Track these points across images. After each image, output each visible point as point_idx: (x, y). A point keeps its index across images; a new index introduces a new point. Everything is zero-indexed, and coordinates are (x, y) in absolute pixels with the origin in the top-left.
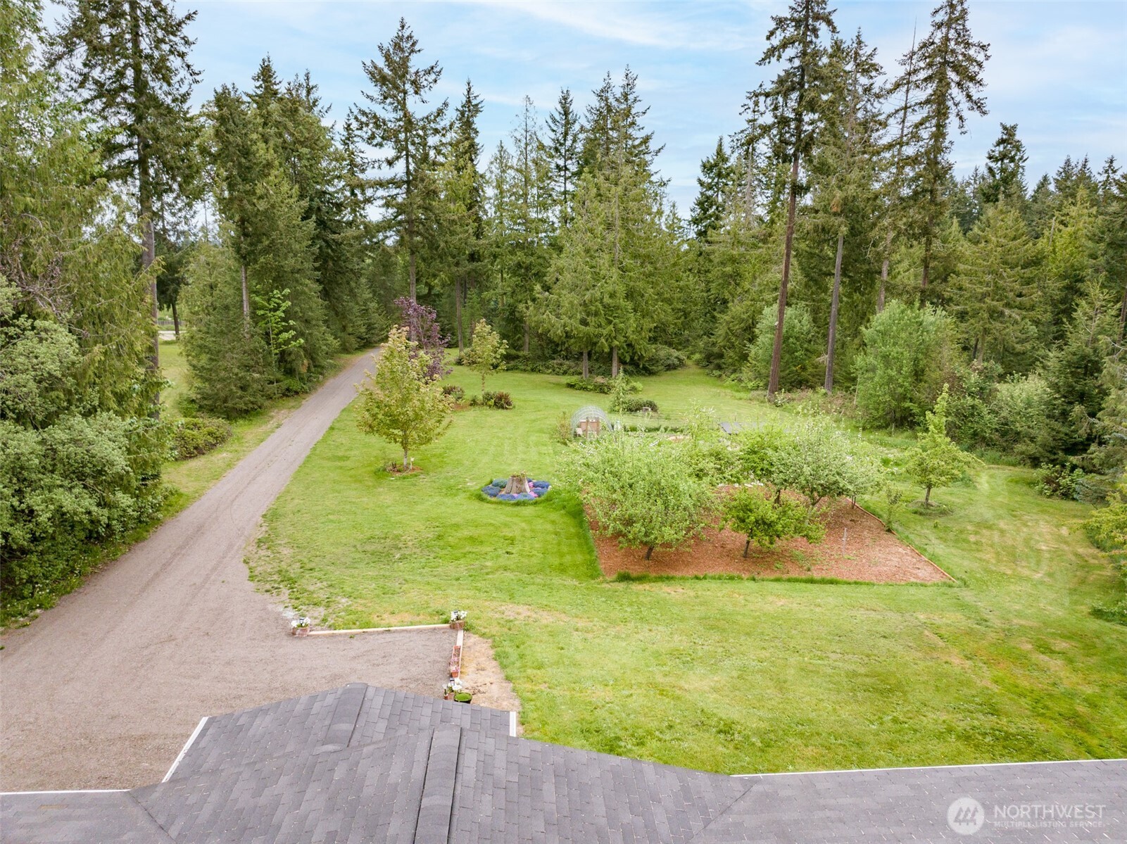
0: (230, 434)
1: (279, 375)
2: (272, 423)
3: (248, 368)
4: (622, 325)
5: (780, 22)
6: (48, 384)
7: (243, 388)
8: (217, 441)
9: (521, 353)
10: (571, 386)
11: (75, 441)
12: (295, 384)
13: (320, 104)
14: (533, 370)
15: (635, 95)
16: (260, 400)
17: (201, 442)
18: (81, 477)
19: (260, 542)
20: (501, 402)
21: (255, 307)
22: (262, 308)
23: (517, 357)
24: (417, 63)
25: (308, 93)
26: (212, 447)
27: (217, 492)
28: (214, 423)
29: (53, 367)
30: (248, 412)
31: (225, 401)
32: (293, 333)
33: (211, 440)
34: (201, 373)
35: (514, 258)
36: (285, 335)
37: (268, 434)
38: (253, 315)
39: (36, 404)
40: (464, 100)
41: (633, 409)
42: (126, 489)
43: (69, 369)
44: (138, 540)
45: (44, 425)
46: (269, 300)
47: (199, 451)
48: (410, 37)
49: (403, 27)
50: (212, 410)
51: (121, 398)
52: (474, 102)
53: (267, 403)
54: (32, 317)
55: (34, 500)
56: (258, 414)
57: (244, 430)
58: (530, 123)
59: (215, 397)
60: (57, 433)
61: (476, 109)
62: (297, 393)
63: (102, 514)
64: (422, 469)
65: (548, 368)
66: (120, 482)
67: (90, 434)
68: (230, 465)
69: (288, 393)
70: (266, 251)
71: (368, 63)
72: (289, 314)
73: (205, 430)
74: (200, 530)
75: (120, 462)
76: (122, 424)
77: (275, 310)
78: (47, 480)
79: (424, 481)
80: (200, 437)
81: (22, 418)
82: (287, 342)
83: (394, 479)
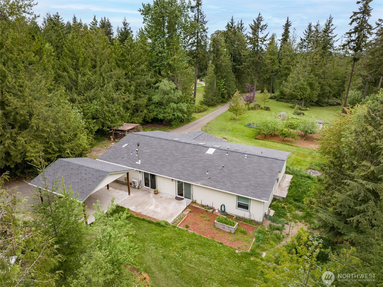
0: (207, 109)
1: (221, 98)
2: (217, 108)
3: (214, 96)
4: (305, 93)
5: (355, 14)
6: (178, 98)
7: (212, 100)
8: (205, 110)
9: (285, 97)
10: (291, 107)
11: (180, 106)
12: (224, 100)
13: (244, 28)
14: (287, 102)
15: (332, 23)
16: (216, 103)
17: (202, 110)
18: (181, 111)
19: (205, 126)
20: (267, 109)
21: (217, 83)
22: (219, 83)
23: (284, 98)
24: (262, 23)
25: (241, 25)
26: (203, 111)
27: (202, 119)
28: (205, 107)
29: (179, 96)
30: (213, 105)
31: (208, 102)
32: (224, 89)
33: (203, 110)
34: (205, 96)
35: (285, 72)
36: (223, 89)
37: (215, 110)
38: (217, 84)
39: (176, 101)
40: (286, 22)
41: (299, 114)
42: (186, 114)
43: (181, 97)
44: (187, 123)
45: (177, 104)
46: (220, 82)
47: (201, 112)
48: (261, 17)
49: (260, 15)
50: (206, 104)
51: (187, 101)
52: (289, 23)
53: (217, 104)
54: (177, 89)
55: (175, 113)
56: (215, 106)
57: (211, 109)
58: (294, 35)
59: (206, 101)
60: (179, 105)
61: (289, 25)
62: (225, 102)
63: (183, 118)
64: (239, 120)
65: (291, 102)
66: (185, 113)
67: (182, 105)
68: (205, 115)
69: (222, 102)
70: (219, 72)
71: (250, 24)
72: (224, 85)
73: (203, 108)
74: (197, 123)
75: (186, 110)
76: (186, 105)
77: (222, 83)
78: (177, 111)
79: (238, 122)
80: (202, 109)
81: (175, 103)
82: (223, 91)
83: (232, 121)
